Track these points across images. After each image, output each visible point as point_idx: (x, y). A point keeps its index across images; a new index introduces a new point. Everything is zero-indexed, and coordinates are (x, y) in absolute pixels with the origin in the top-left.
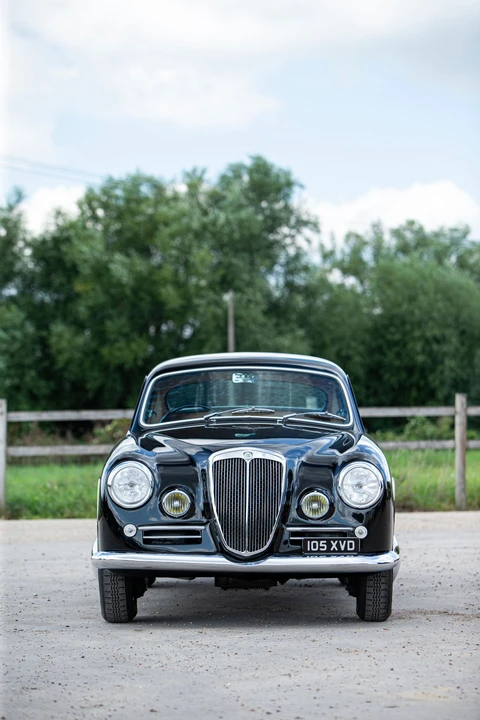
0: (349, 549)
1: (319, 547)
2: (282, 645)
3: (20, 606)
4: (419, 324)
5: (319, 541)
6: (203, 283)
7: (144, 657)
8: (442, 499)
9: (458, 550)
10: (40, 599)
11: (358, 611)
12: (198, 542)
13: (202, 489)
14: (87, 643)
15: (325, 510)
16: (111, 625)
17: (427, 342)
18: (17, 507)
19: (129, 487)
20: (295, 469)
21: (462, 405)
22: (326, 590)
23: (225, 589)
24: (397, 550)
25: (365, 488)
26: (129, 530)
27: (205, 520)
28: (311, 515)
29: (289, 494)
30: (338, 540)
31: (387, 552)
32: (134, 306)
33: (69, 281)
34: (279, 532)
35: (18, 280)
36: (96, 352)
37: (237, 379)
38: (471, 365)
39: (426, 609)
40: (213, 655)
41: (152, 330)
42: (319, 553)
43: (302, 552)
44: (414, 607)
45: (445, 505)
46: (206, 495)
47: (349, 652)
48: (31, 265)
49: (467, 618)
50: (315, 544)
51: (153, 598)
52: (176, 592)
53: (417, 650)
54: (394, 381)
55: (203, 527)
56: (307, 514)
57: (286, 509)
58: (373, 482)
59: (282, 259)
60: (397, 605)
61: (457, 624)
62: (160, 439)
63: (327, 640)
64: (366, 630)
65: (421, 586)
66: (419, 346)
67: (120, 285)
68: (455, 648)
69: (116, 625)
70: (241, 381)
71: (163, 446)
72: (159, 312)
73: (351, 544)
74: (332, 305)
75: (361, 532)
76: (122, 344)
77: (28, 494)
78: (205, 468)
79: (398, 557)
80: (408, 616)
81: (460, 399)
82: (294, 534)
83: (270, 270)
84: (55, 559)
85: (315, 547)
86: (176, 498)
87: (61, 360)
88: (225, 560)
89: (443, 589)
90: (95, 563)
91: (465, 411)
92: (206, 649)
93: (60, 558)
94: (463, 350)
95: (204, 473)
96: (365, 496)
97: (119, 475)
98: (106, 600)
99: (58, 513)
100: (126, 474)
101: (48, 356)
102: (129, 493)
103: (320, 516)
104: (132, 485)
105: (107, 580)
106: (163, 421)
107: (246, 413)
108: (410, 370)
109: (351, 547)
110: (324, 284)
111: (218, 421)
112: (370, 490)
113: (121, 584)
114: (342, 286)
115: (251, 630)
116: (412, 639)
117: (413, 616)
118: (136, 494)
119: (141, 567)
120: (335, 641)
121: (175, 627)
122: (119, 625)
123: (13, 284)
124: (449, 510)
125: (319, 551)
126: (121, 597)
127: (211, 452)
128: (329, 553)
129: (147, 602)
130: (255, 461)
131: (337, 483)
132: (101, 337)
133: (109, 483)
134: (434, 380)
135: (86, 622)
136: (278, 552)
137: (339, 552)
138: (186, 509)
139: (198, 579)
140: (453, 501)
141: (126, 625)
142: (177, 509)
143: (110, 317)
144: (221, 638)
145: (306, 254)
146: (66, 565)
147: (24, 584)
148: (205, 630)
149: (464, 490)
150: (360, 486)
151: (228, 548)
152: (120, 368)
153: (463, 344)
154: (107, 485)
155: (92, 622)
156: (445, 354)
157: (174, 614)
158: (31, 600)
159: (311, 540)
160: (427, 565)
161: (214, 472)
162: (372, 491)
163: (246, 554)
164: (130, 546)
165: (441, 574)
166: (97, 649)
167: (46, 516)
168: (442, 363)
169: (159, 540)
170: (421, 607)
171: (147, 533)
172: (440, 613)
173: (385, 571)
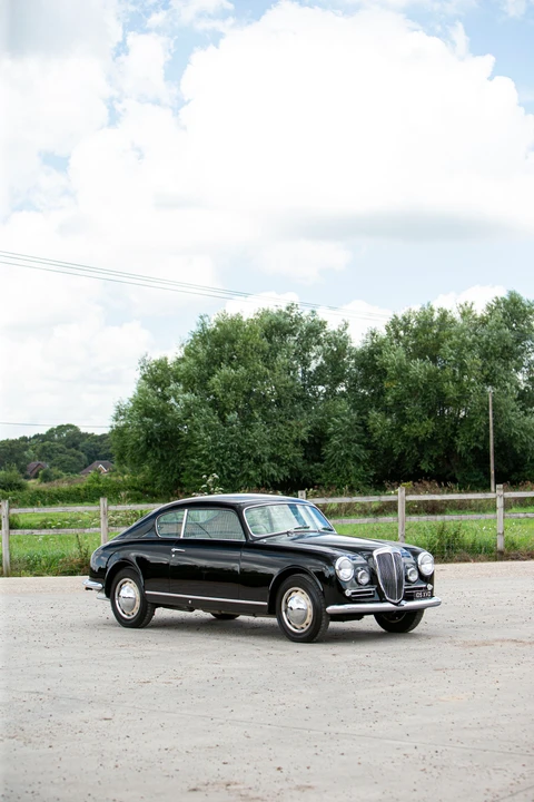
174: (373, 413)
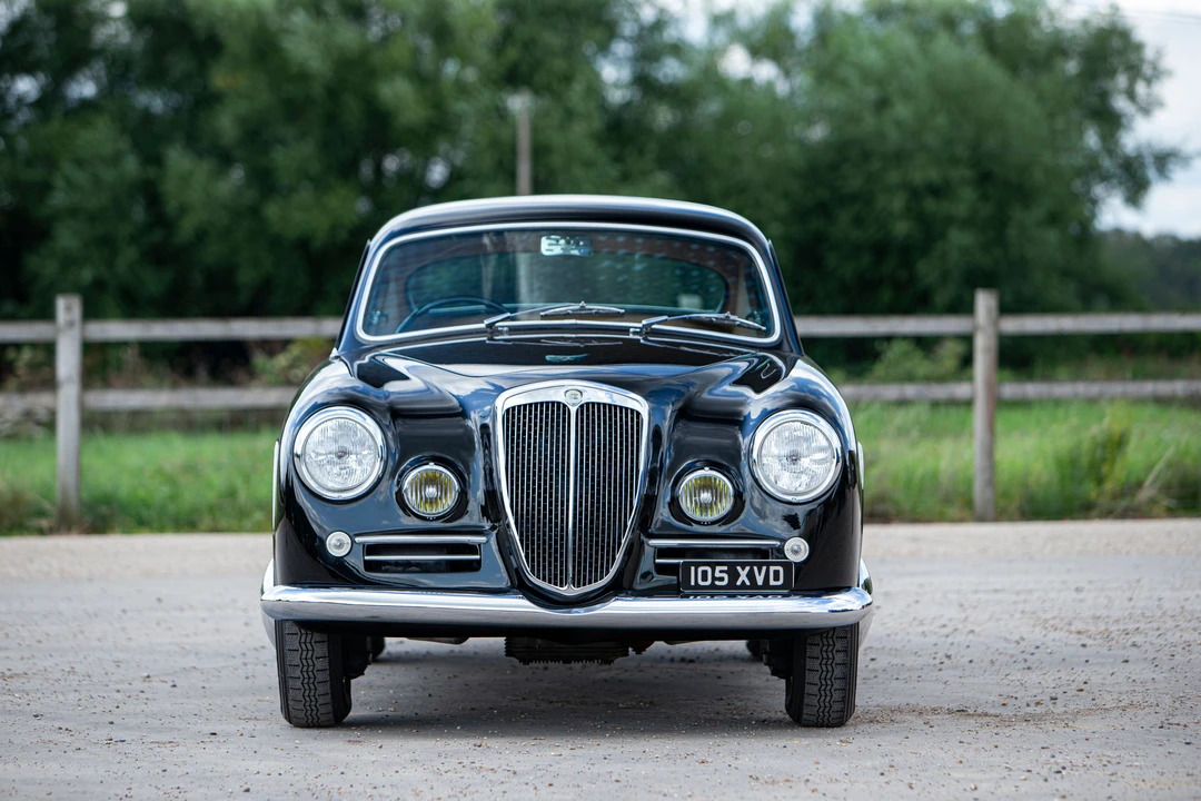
0: (772, 583)
1: (714, 578)
2: (641, 769)
3: (119, 696)
4: (899, 158)
5: (713, 566)
6: (471, 75)
7: (370, 791)
8: (947, 500)
9: (981, 596)
10: (155, 684)
11: (788, 707)
12: (474, 567)
13: (481, 463)
14: (254, 765)
15: (725, 506)
16: (299, 731)
17: (915, 194)
18: (104, 510)
19: (336, 459)
20: (666, 426)
21: (989, 312)
22: (725, 668)
23: (525, 661)
24: (867, 586)
25: (805, 462)
26: (337, 544)
27: (487, 525)
28: (697, 516)
29: (653, 475)
30: (751, 564)
31: (848, 589)
32: (332, 119)
33: (203, 68)
34: (634, 551)
35: (99, 67)
36: (255, 211)
37: (550, 247)
38: (1001, 240)
39: (922, 704)
40: (504, 787)
41: (366, 170)
42: (712, 591)
43: (679, 589)
44: (897, 701)
45: (953, 511)
46: (490, 474)
47: (773, 782)
48: (125, 37)
49: (1003, 722)
50: (705, 573)
51: (380, 683)
52: (427, 670)
53: (908, 779)
54: (848, 271)
55: (482, 539)
56: (689, 514)
57: (649, 502)
58: (822, 449)
59: (628, 29)
60: (864, 697)
61: (985, 733)
62: (399, 364)
63: (729, 760)
64: (805, 742)
65: (910, 661)
66: (898, 203)
67: (304, 76)
68: (980, 776)
69: (307, 731)
70: (557, 250)
71: (406, 378)
72: (380, 131)
73: (776, 574)
74: (726, 121)
75: (797, 549)
76: (305, 195)
77: (125, 487)
78: (488, 421)
79: (869, 599)
80: (887, 717)
81: (984, 302)
82: (662, 552)
83: (604, 49)
84: (182, 609)
85: (705, 579)
86: (431, 480)
87: (187, 227)
88: (526, 602)
89: (955, 668)
90: (269, 610)
91: (995, 324)
92: (491, 776)
93: (191, 607)
94: (987, 210)
95: (485, 430)
96: (805, 479)
97: (316, 435)
98: (291, 683)
99: (186, 522)
100: (330, 433)
101: (159, 217)
102: (336, 470)
103: (715, 515)
104: (342, 454)
105: (293, 642)
106: (403, 330)
107: (566, 316)
108: (880, 249)
109: (777, 578)
110: (711, 78)
111: (512, 330)
112: (814, 467)
113: (321, 650)
114: (747, 82)
115: (579, 741)
116: (898, 760)
117: (898, 717)
118: (351, 472)
119: (359, 615)
120: (746, 762)
121: (426, 736)
122: (315, 732)
123: (88, 73)
124: (961, 520)
125: (713, 586)
126: (320, 677)
127: (501, 390)
128: (732, 591)
129: (368, 689)
130: (587, 408)
131: (750, 451)
132: (264, 181)
133: (298, 450)
134: (927, 271)
135: (250, 726)
136: (631, 588)
137: (752, 590)
138: (449, 502)
139: (474, 643)
140: (968, 503)
141: (329, 732)
142: (432, 501)
143: (282, 142)
144: (519, 757)
145: (677, 20)
146: (204, 620)
147: (121, 656)
148: (486, 741)
149: (991, 482)
150: (794, 458)
151: (534, 579)
152: (303, 244)
153: (984, 197)
154: (293, 455)
155: (260, 726)
156: (950, 220)
157: (422, 712)
158: (138, 685)
159: (697, 565)
160: (921, 623)
161: (506, 429)
162: (819, 469)
163: (569, 591)
164: (338, 574)
165: (950, 640)
166: (275, 775)
167: (161, 529)
168: (943, 236)
169: (397, 563)
170: (913, 701)
171: (372, 549)
172: (950, 712)
173: (843, 628)
174: (178, 159)
